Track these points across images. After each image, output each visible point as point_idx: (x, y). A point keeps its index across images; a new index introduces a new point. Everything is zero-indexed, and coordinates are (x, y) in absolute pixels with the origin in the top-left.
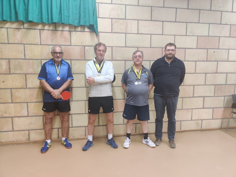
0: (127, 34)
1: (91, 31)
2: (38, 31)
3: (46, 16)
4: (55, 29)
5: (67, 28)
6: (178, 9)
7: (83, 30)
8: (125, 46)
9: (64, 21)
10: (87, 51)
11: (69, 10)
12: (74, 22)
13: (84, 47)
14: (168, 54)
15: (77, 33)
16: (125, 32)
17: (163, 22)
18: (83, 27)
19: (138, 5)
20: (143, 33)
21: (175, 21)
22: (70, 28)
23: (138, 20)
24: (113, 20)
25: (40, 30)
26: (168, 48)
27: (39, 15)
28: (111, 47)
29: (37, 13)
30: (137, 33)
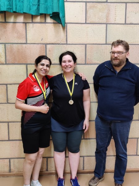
1: (55, 22)
5: (21, 19)
13: (45, 45)
15: (35, 25)
18: (44, 16)
20: (134, 23)
22: (25, 18)
23: (126, 3)
24: (88, 4)
28: (84, 45)
30: (124, 23)
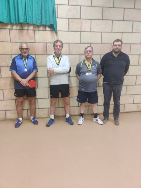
0: (81, 32)
1: (51, 30)
2: (8, 30)
3: (14, 18)
4: (21, 29)
5: (31, 28)
6: (125, 9)
7: (45, 29)
8: (80, 42)
9: (29, 21)
10: (48, 47)
11: (32, 11)
12: (37, 22)
13: (46, 44)
14: (115, 49)
15: (40, 31)
16: (79, 31)
17: (112, 20)
18: (45, 26)
19: (91, 6)
20: (95, 31)
21: (123, 20)
22: (34, 27)
23: (91, 20)
24: (70, 19)
25: (9, 29)
26: (116, 43)
27: (8, 17)
28: (68, 44)
29: (6, 15)
30: (90, 31)
